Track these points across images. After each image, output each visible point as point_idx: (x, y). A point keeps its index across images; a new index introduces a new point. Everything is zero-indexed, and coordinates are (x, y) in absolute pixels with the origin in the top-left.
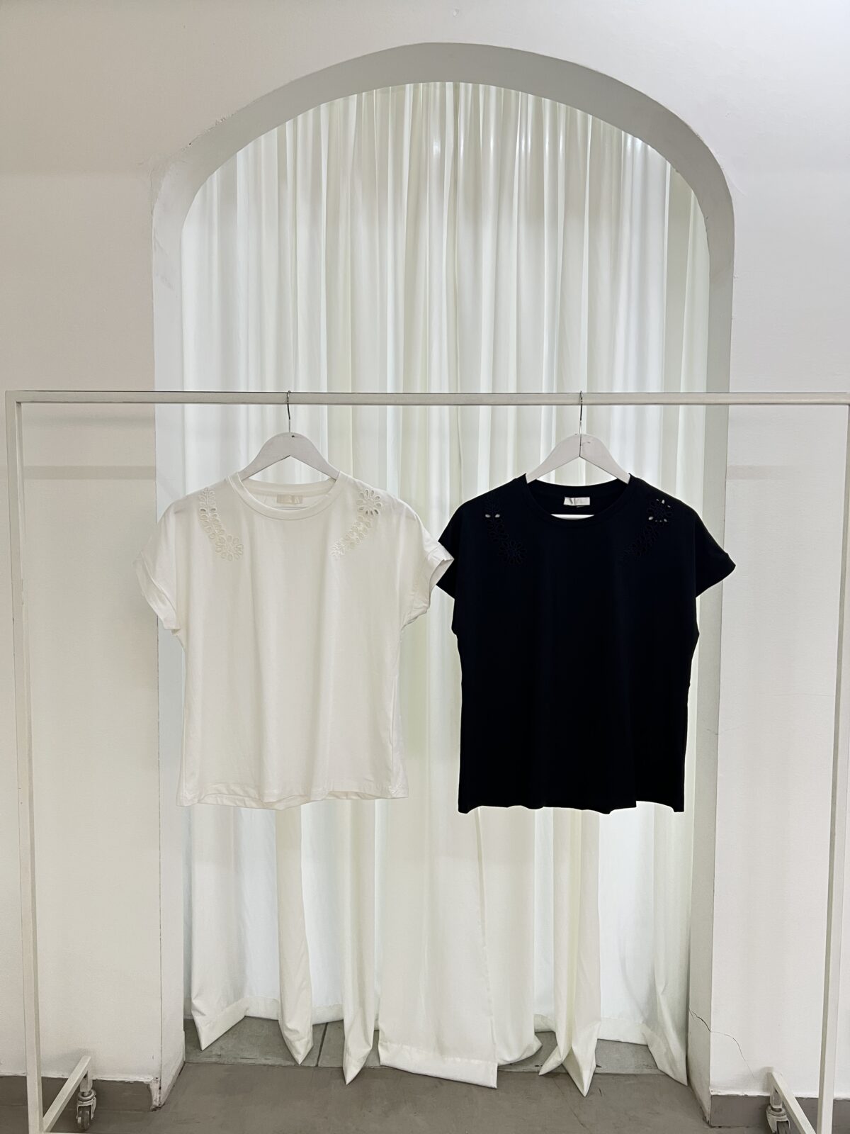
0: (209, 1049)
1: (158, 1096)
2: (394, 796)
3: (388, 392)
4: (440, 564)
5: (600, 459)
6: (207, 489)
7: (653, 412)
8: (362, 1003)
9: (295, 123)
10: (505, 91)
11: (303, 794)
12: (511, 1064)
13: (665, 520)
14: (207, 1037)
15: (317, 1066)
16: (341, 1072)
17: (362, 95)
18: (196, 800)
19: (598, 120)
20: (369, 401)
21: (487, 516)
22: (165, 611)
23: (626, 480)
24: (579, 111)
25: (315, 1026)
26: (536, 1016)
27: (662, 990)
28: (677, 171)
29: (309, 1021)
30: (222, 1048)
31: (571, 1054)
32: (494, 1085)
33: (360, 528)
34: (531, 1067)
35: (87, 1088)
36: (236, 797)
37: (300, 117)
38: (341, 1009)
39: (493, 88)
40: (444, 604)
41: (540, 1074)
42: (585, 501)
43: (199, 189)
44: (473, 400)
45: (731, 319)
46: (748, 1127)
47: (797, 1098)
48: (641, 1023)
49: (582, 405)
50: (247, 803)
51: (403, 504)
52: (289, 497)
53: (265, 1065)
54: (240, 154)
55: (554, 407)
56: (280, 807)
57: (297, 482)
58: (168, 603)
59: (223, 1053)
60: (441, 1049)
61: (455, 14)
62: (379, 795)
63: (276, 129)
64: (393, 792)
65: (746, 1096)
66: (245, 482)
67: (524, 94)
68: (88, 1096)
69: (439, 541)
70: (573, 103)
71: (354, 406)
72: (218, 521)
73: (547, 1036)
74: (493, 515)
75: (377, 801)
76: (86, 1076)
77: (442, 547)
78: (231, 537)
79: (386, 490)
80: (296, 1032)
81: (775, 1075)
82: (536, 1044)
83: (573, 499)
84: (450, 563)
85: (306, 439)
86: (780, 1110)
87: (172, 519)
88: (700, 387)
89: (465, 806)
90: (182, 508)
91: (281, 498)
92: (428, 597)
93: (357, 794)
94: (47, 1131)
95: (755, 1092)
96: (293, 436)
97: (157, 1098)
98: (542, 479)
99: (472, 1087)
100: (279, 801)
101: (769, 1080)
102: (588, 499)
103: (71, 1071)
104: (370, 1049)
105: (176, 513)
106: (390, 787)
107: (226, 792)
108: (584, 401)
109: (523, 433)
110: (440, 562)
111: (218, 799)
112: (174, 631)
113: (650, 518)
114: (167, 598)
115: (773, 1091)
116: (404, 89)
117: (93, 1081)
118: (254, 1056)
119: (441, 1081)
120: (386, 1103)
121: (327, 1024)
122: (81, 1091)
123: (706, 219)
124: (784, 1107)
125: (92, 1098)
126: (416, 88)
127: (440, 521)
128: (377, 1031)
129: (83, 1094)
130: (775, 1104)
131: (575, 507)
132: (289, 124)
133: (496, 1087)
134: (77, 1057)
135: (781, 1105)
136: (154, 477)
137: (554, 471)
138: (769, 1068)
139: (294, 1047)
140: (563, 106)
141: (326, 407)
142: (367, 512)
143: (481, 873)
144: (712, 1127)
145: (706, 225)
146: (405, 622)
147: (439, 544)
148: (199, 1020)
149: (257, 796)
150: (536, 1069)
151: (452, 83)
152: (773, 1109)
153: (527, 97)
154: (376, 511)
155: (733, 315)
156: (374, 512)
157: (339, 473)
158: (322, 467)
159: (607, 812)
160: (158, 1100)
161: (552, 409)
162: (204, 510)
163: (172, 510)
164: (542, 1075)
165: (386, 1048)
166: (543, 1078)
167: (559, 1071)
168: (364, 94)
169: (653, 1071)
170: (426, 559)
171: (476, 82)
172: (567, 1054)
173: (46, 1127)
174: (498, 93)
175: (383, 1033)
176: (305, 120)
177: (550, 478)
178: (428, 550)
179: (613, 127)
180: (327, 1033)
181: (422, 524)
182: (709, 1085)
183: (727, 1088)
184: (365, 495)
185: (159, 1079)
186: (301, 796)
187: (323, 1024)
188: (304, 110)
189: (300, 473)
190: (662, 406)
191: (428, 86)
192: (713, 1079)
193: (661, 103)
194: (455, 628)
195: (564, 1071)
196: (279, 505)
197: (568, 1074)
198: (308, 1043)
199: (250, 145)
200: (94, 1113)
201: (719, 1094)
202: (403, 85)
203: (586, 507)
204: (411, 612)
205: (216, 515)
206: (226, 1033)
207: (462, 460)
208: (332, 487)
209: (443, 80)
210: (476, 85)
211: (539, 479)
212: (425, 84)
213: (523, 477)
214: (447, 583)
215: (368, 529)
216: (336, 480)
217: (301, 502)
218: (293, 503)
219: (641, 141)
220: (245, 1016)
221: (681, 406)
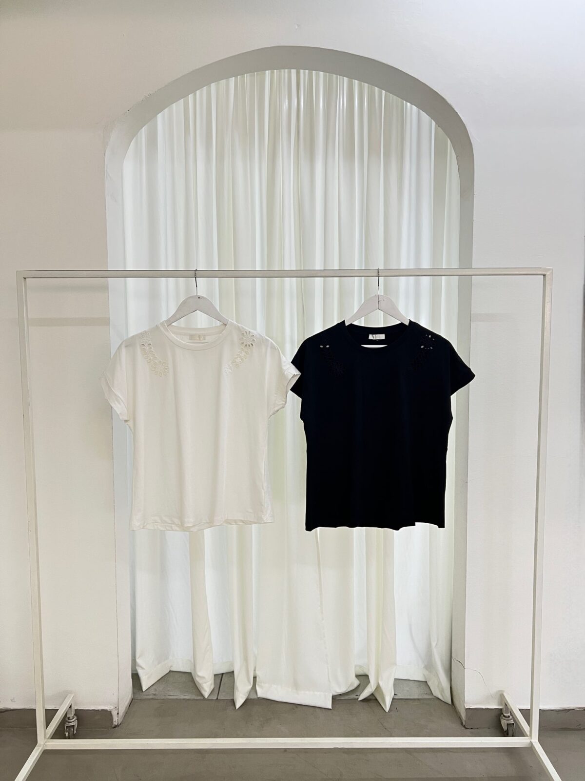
0: (148, 691)
1: (117, 719)
2: (265, 522)
3: (257, 270)
4: (292, 377)
5: (391, 310)
6: (145, 332)
7: (425, 281)
8: (246, 659)
9: (195, 95)
10: (329, 75)
11: (208, 521)
12: (340, 695)
13: (431, 348)
14: (146, 683)
15: (217, 699)
16: (233, 702)
17: (237, 78)
18: (142, 526)
19: (388, 93)
20: (246, 275)
21: (321, 346)
22: (120, 408)
23: (407, 323)
24: (376, 88)
25: (215, 675)
26: (356, 666)
27: (435, 645)
28: (439, 127)
29: (212, 671)
30: (156, 690)
31: (378, 688)
32: (330, 707)
33: (243, 355)
34: (353, 696)
35: (71, 714)
36: (166, 524)
37: (198, 92)
38: (232, 664)
39: (321, 73)
40: (295, 402)
41: (359, 700)
42: (382, 337)
43: (133, 139)
44: (312, 274)
46: (489, 728)
47: (519, 710)
48: (422, 668)
49: (379, 277)
50: (173, 528)
51: (269, 340)
52: (196, 336)
53: (184, 699)
54: (159, 116)
55: (363, 278)
56: (194, 530)
57: (199, 327)
58: (122, 403)
59: (157, 693)
60: (296, 686)
61: (297, 27)
62: (256, 521)
63: (182, 100)
64: (265, 519)
65: (488, 708)
66: (169, 326)
67: (341, 77)
68: (72, 719)
69: (292, 362)
70: (372, 83)
71: (236, 278)
72: (153, 351)
73: (364, 678)
74: (325, 346)
75: (253, 525)
76: (70, 707)
77: (294, 366)
78: (160, 361)
79: (256, 330)
80: (204, 678)
81: (505, 695)
82: (356, 682)
83: (374, 335)
84: (299, 376)
85: (207, 299)
86: (509, 716)
87: (124, 351)
88: (455, 265)
89: (310, 526)
90: (130, 343)
91: (192, 337)
92: (285, 398)
93: (242, 521)
94: (48, 739)
95: (494, 706)
96: (199, 298)
97: (116, 720)
98: (356, 323)
99: (316, 708)
100: (194, 526)
101: (502, 698)
102: (384, 335)
103: (61, 704)
104: (251, 686)
105: (126, 346)
106: (263, 516)
107: (160, 522)
108: (380, 274)
111: (155, 526)
112: (126, 421)
113: (422, 347)
114: (122, 401)
115: (504, 705)
116: (265, 74)
117: (75, 710)
118: (176, 694)
119: (297, 706)
120: (261, 719)
121: (223, 674)
122: (68, 716)
123: (457, 157)
124: (511, 714)
125: (75, 720)
126: (272, 73)
127: (292, 350)
128: (255, 678)
129: (69, 718)
130: (506, 713)
131: (376, 340)
132: (191, 96)
133: (331, 708)
134: (64, 696)
135: (510, 713)
136: (109, 324)
137: (363, 317)
138: (501, 691)
139: (203, 688)
140: (366, 84)
141: (217, 279)
142: (246, 345)
143: (320, 575)
144: (466, 728)
145: (457, 160)
146: (271, 413)
147: (291, 364)
148: (141, 672)
149: (180, 524)
150: (357, 697)
151: (295, 70)
152: (504, 716)
153: (343, 79)
154: (252, 344)
156: (250, 345)
157: (228, 320)
158: (218, 317)
159: (397, 529)
160: (117, 721)
161: (362, 279)
162: (144, 345)
163: (123, 345)
164: (361, 701)
165: (261, 687)
166: (361, 702)
167: (371, 698)
168: (239, 77)
169: (430, 697)
170: (283, 374)
171: (311, 69)
172: (375, 687)
173: (48, 736)
174: (325, 77)
175: (259, 678)
176: (201, 94)
177: (361, 322)
178: (284, 368)
179: (398, 98)
180: (223, 679)
181: (281, 352)
182: (464, 701)
183: (476, 704)
184: (245, 334)
185: (117, 708)
186: (207, 523)
187: (220, 674)
188: (200, 87)
189: (201, 320)
190: (431, 277)
191: (280, 72)
192: (466, 699)
193: (428, 85)
194: (302, 417)
195: (374, 698)
196: (190, 341)
197: (376, 700)
198: (211, 685)
199: (166, 110)
200: (76, 730)
201: (471, 708)
202: (263, 72)
203: (382, 340)
204: (275, 407)
205: (151, 348)
206: (158, 681)
207: (305, 312)
208: (224, 329)
209: (290, 68)
210: (311, 71)
211: (353, 323)
212: (278, 70)
213: (343, 322)
214: (297, 389)
215: (247, 355)
216: (226, 325)
217: (204, 339)
218: (200, 340)
219: (416, 107)
220: (170, 671)
221: (443, 277)
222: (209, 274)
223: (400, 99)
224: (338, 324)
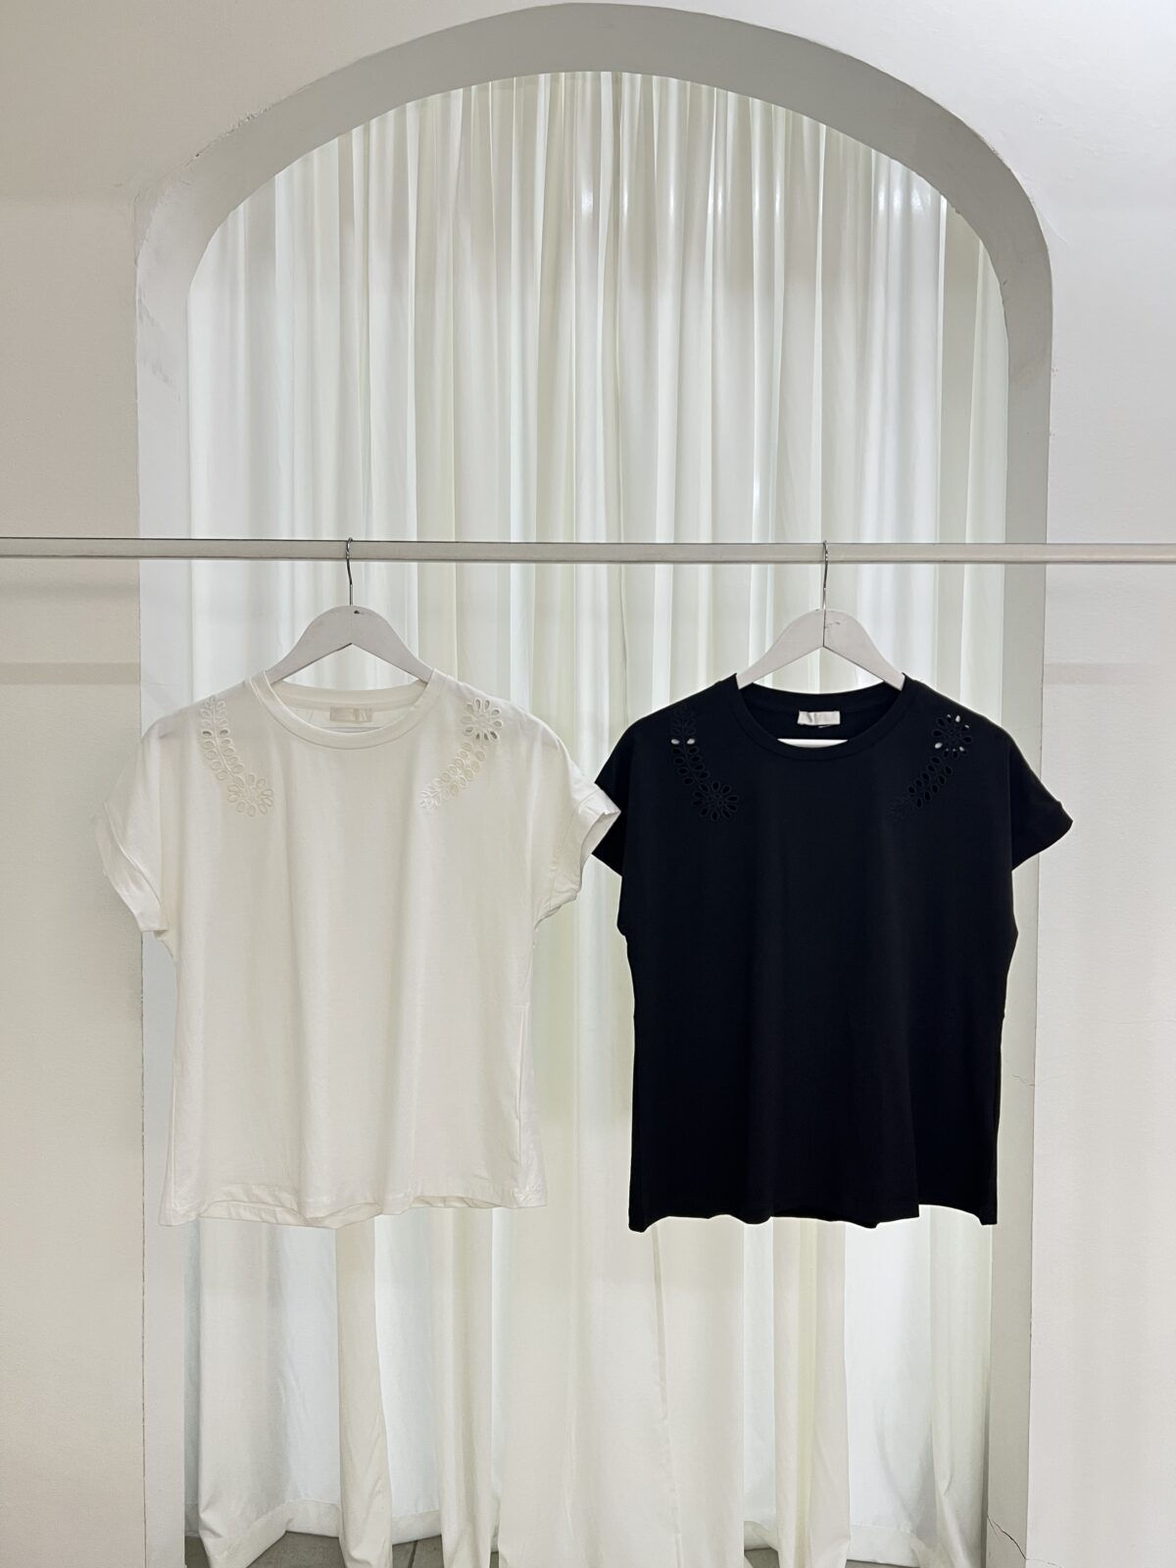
2: (524, 1205)
3: (512, 541)
4: (599, 821)
5: (861, 654)
6: (212, 700)
8: (472, 1516)
9: (367, 131)
10: (691, 87)
11: (370, 1200)
13: (961, 749)
17: (470, 90)
19: (834, 131)
21: (675, 742)
22: (141, 901)
23: (898, 684)
24: (805, 118)
25: (396, 1547)
26: (747, 1527)
27: (946, 1485)
28: (958, 212)
29: (387, 1539)
33: (469, 761)
36: (263, 1206)
37: (374, 122)
38: (438, 1518)
39: (673, 82)
40: (604, 885)
42: (833, 718)
43: (213, 232)
44: (650, 555)
45: (1049, 435)
48: (908, 1532)
49: (827, 563)
50: (279, 1216)
51: (536, 724)
52: (348, 711)
54: (281, 178)
56: (336, 1222)
58: (147, 888)
62: (497, 1202)
63: (336, 140)
64: (521, 1198)
66: (277, 686)
67: (722, 91)
69: (597, 782)
70: (797, 106)
71: (459, 564)
72: (232, 750)
73: (764, 1557)
74: (683, 740)
75: (495, 1209)
77: (602, 793)
78: (253, 777)
79: (509, 699)
83: (812, 714)
84: (614, 819)
85: (378, 616)
87: (155, 749)
88: (996, 534)
89: (640, 1219)
90: (172, 731)
91: (336, 713)
92: (579, 873)
93: (462, 1199)
96: (356, 612)
98: (767, 682)
100: (332, 1215)
102: (837, 714)
105: (162, 737)
106: (516, 1190)
107: (245, 1199)
108: (830, 557)
109: (723, 611)
110: (598, 817)
111: (232, 1210)
112: (159, 933)
113: (938, 746)
114: (147, 881)
116: (536, 83)
121: (416, 1542)
123: (1003, 284)
126: (555, 81)
127: (596, 752)
128: (495, 1554)
131: (815, 727)
132: (357, 132)
136: (137, 681)
137: (771, 674)
140: (781, 111)
141: (415, 564)
142: (478, 736)
143: (659, 1304)
145: (1003, 292)
146: (541, 915)
147: (597, 787)
148: (209, 1542)
149: (296, 1208)
151: (609, 73)
153: (727, 95)
154: (493, 734)
155: (1051, 428)
156: (490, 736)
157: (432, 672)
158: (402, 660)
159: (870, 1224)
162: (209, 733)
163: (155, 733)
168: (474, 87)
170: (575, 812)
171: (647, 71)
174: (682, 90)
175: (505, 1557)
176: (382, 126)
177: (775, 682)
178: (577, 797)
179: (857, 142)
180: (416, 1556)
181: (568, 755)
184: (475, 707)
186: (367, 1204)
187: (410, 1543)
188: (380, 112)
189: (375, 674)
191: (573, 78)
194: (624, 925)
196: (334, 724)
199: (296, 165)
202: (534, 76)
203: (834, 727)
204: (550, 899)
205: (228, 742)
206: (254, 1562)
207: (628, 656)
208: (421, 694)
209: (597, 68)
210: (648, 76)
211: (756, 682)
212: (569, 74)
213: (733, 679)
214: (609, 851)
215: (480, 763)
216: (427, 683)
217: (370, 719)
218: (357, 721)
219: (900, 164)
220: (287, 1532)
221: (967, 567)
222: (394, 552)
223: (861, 145)
224: (719, 685)
